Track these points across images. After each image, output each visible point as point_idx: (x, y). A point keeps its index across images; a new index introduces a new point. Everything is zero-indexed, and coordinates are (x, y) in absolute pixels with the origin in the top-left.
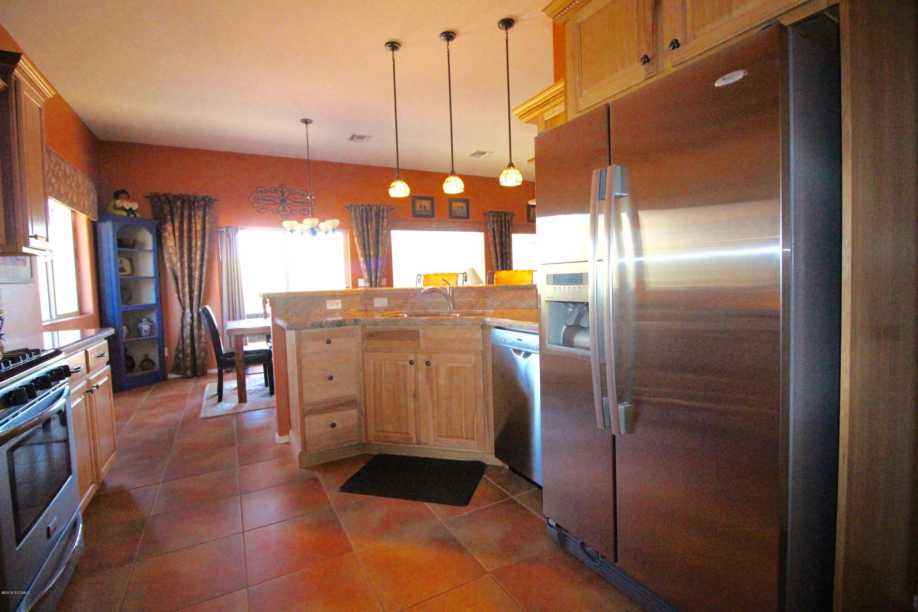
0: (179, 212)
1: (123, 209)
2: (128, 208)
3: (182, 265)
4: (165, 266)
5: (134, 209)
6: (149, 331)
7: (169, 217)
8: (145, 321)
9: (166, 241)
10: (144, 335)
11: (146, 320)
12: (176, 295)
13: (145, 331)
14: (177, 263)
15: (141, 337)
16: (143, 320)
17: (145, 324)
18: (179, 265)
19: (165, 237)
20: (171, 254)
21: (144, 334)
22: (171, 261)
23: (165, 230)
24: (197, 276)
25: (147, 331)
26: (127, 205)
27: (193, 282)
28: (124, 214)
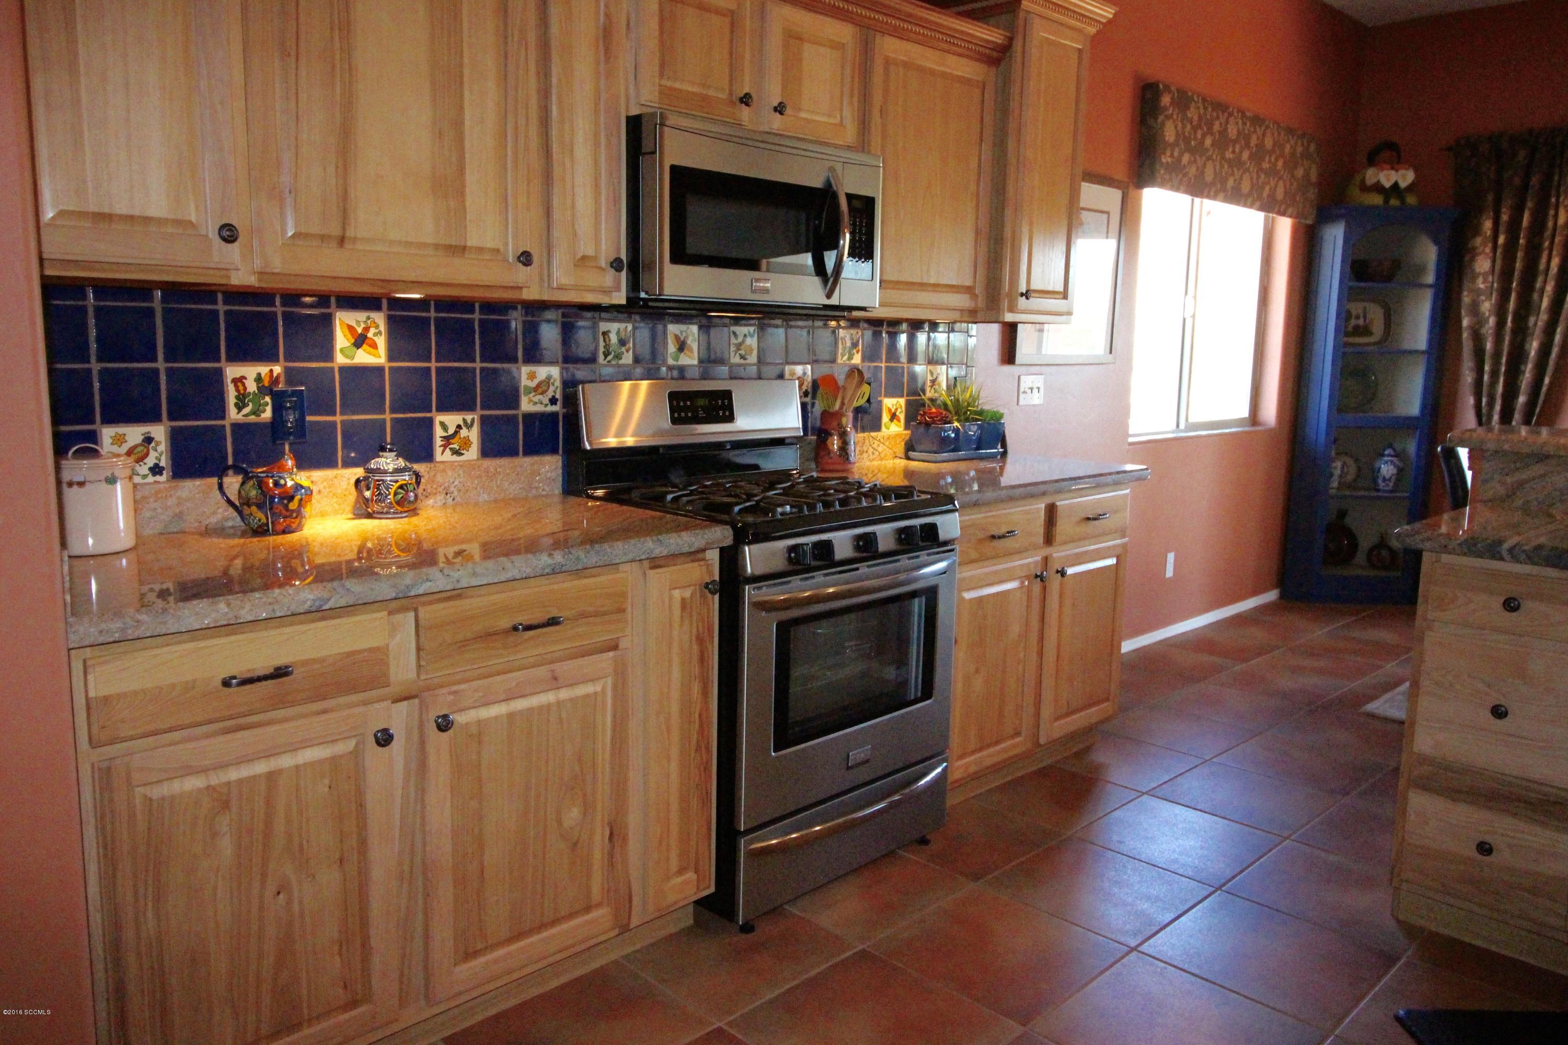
0: (1517, 181)
1: (1378, 188)
2: (1387, 184)
3: (1501, 324)
4: (1459, 321)
5: (1403, 184)
6: (1394, 478)
7: (1490, 197)
8: (1389, 455)
9: (1473, 260)
10: (1381, 487)
11: (1392, 453)
12: (1471, 401)
13: (1384, 479)
14: (1488, 318)
15: (1378, 490)
16: (1386, 452)
17: (1386, 462)
18: (1492, 321)
19: (1474, 248)
20: (1478, 292)
21: (1381, 485)
22: (1475, 310)
23: (1477, 231)
24: (1533, 353)
25: (1390, 480)
26: (1387, 178)
27: (1523, 367)
28: (1376, 200)
